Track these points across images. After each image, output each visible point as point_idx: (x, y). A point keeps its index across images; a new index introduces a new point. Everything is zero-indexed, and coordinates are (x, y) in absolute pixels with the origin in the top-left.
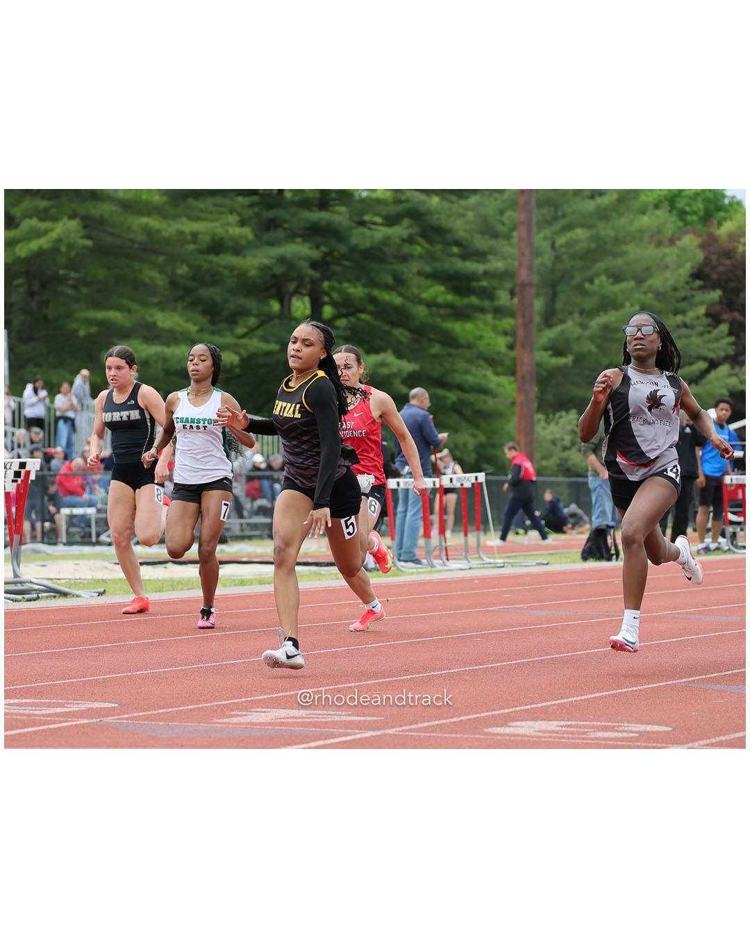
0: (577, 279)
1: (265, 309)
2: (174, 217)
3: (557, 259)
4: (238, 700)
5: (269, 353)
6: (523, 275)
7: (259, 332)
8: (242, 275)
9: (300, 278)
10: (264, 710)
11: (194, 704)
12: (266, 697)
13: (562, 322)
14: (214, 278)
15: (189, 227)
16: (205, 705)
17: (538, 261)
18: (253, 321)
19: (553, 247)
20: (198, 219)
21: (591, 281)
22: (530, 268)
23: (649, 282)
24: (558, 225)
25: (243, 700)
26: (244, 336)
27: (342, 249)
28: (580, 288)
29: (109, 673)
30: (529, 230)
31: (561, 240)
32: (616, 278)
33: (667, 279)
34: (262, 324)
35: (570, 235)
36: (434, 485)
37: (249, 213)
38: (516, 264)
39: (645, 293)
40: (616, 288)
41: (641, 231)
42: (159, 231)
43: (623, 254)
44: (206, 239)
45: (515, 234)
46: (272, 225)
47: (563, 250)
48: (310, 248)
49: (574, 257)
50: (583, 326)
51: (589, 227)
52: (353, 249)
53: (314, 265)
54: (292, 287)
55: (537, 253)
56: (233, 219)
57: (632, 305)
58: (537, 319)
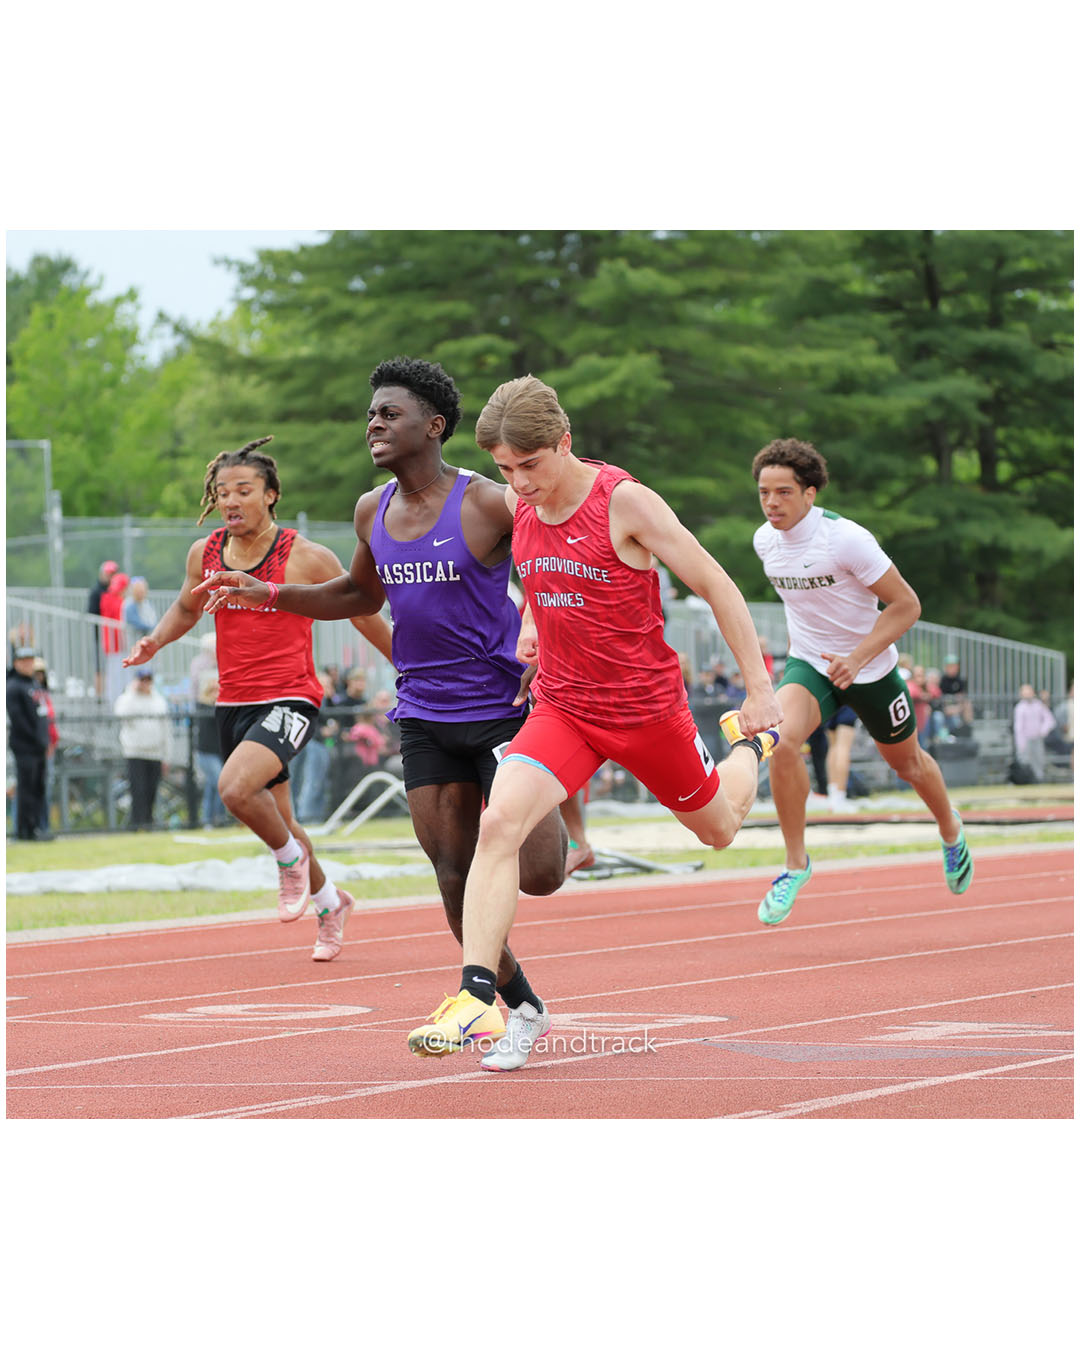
1: (915, 469)
2: (786, 345)
4: (894, 1011)
5: (922, 532)
7: (909, 502)
8: (883, 423)
9: (965, 426)
10: (931, 1023)
11: (833, 1017)
12: (933, 1005)
14: (843, 428)
15: (805, 357)
16: (848, 1017)
18: (897, 487)
20: (818, 346)
25: (901, 1010)
26: (888, 507)
27: (1022, 382)
29: (713, 976)
34: (911, 491)
42: (764, 366)
44: (831, 376)
46: (923, 352)
48: (978, 383)
52: (1039, 382)
53: (984, 406)
54: (952, 437)
56: (868, 345)
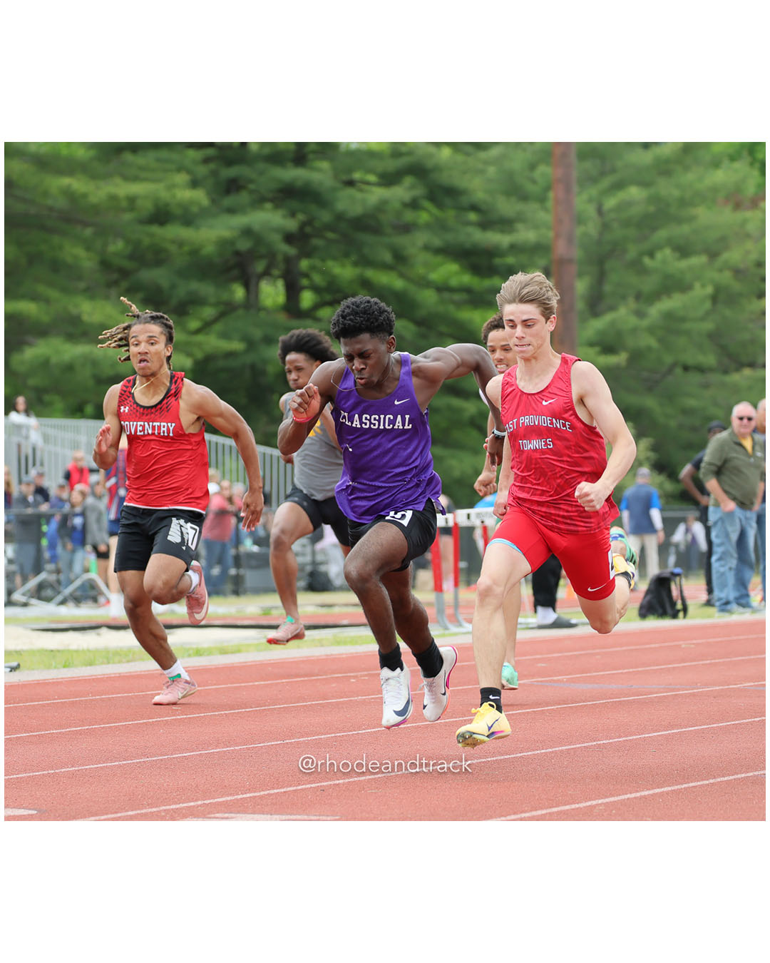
0: (632, 252)
1: (225, 296)
2: (106, 176)
3: (605, 227)
4: (192, 804)
5: (230, 355)
6: (561, 249)
7: (218, 327)
8: (195, 252)
9: (271, 256)
10: (226, 815)
11: (136, 810)
12: (229, 798)
13: (612, 308)
14: (157, 257)
15: (123, 189)
16: (150, 810)
17: (579, 231)
18: (208, 312)
19: (600, 211)
20: (136, 179)
21: (651, 254)
22: (570, 240)
23: (726, 256)
24: (606, 182)
25: (199, 803)
26: (198, 331)
27: (325, 217)
28: (637, 266)
29: (25, 771)
30: (568, 190)
31: (610, 203)
32: (683, 251)
33: (748, 252)
34: (221, 316)
35: (622, 196)
36: (447, 522)
37: (202, 170)
38: (551, 234)
39: (721, 270)
40: (684, 264)
41: (715, 189)
42: (85, 196)
43: (692, 219)
44: (147, 206)
45: (551, 195)
46: (233, 186)
47: (613, 215)
48: (284, 217)
49: (626, 223)
50: (640, 314)
51: (644, 184)
52: (340, 217)
53: (289, 238)
54: (260, 267)
55: (579, 220)
56: (182, 178)
57: (703, 286)
58: (580, 305)
